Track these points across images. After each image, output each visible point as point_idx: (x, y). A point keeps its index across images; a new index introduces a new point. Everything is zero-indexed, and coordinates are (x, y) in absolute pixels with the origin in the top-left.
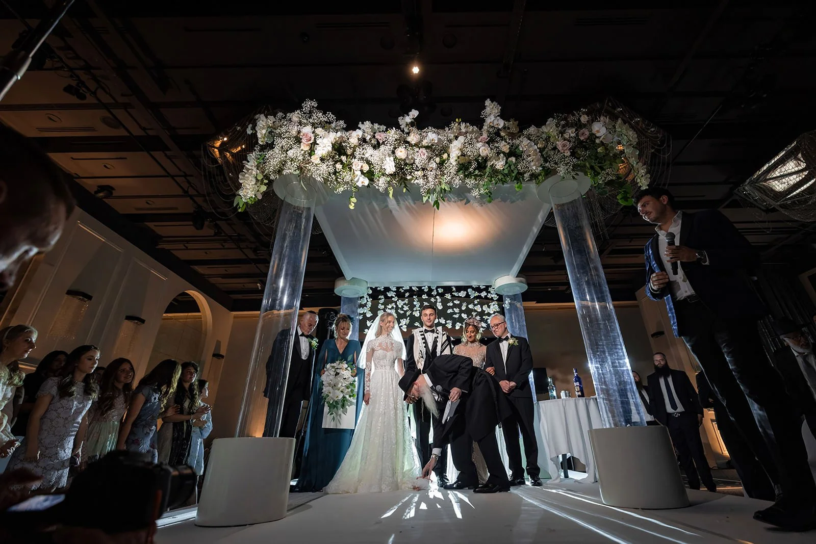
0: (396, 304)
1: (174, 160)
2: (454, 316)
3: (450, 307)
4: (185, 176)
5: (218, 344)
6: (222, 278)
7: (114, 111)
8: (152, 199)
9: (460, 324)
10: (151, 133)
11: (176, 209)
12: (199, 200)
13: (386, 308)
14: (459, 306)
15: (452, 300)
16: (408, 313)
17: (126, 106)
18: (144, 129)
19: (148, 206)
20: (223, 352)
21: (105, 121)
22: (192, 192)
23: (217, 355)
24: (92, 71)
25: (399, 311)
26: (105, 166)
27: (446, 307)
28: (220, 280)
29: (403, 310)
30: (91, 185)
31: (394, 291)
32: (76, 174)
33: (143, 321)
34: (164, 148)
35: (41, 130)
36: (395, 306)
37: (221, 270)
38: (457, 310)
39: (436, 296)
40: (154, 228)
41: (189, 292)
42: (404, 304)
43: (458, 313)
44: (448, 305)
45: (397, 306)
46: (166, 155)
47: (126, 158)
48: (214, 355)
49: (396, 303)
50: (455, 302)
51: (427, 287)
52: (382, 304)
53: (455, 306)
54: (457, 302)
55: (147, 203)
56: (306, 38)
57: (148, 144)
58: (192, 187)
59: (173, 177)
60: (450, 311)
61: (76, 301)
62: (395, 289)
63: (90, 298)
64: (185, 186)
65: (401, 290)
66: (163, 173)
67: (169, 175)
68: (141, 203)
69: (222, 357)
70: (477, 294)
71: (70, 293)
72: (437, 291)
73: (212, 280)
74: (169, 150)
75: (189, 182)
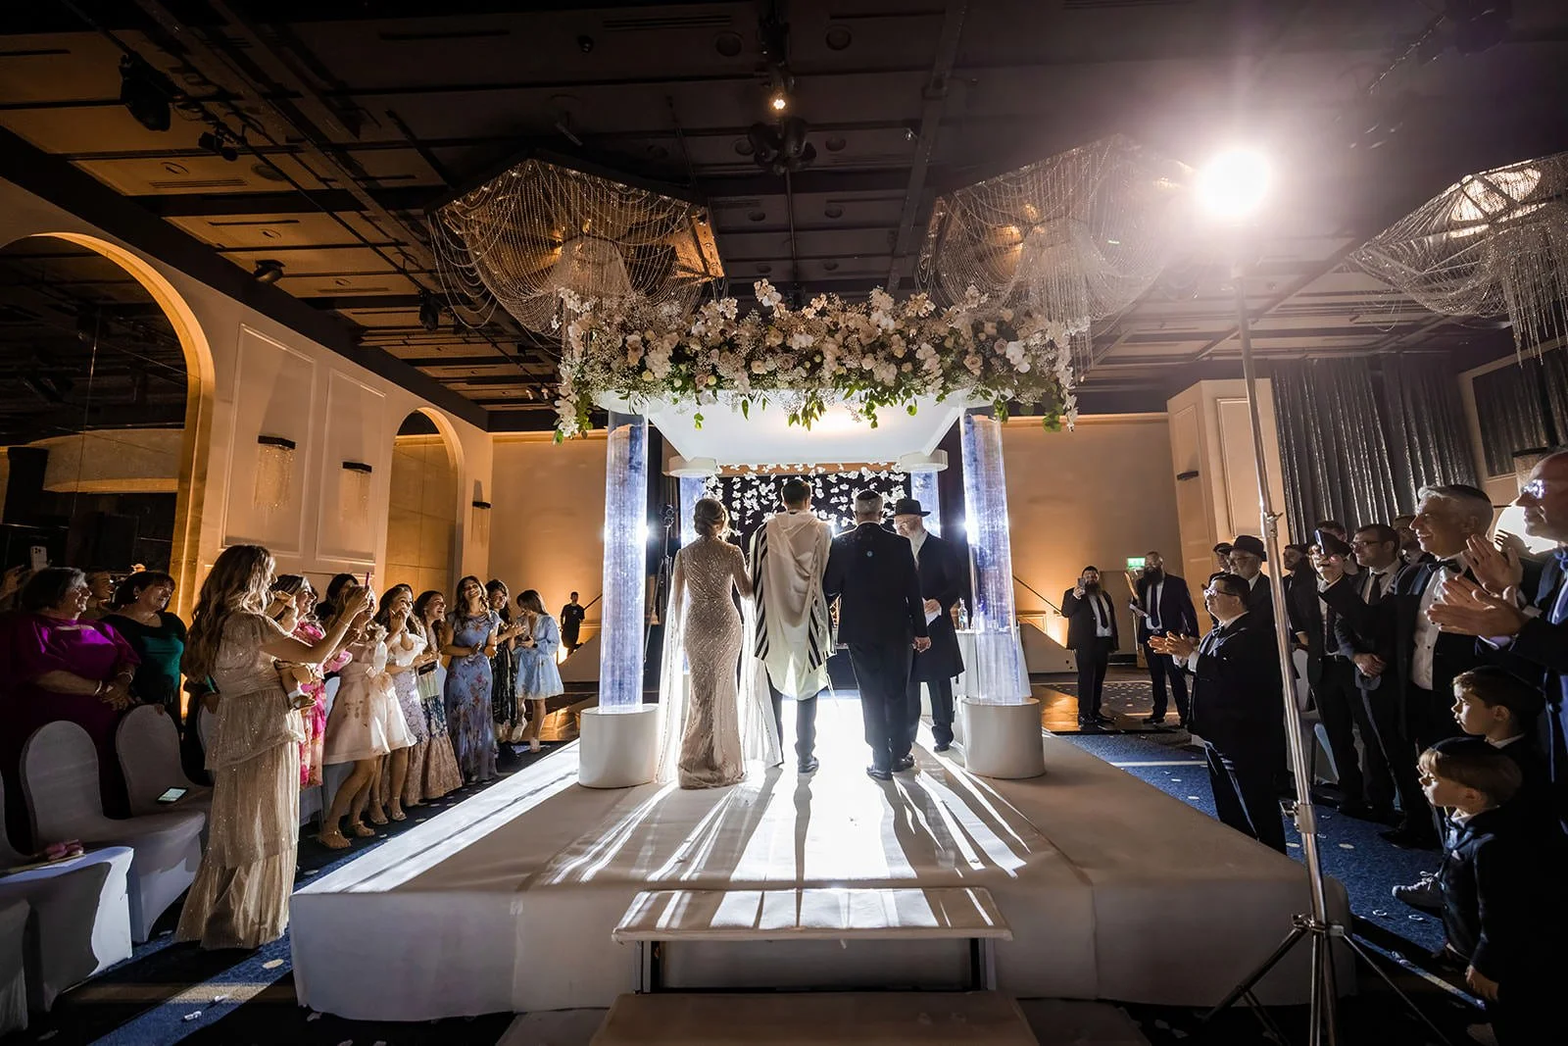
0: (757, 490)
1: (376, 223)
2: (840, 508)
3: (833, 495)
4: (397, 244)
5: (478, 485)
6: (469, 383)
7: (271, 157)
8: (344, 277)
9: (848, 520)
10: (335, 186)
11: (386, 289)
12: (422, 278)
13: (744, 497)
14: (848, 493)
15: (837, 485)
16: (775, 505)
17: (292, 150)
18: (324, 181)
19: (338, 287)
20: (486, 499)
21: (257, 170)
22: (409, 267)
23: (479, 504)
24: (233, 102)
25: (763, 500)
26: (265, 233)
27: (828, 495)
28: (464, 386)
29: (768, 500)
30: (247, 261)
31: (755, 472)
32: (219, 244)
33: (368, 469)
34: (359, 207)
35: (156, 185)
36: (756, 494)
37: (464, 372)
38: (844, 499)
39: (815, 478)
40: (352, 317)
41: (422, 410)
42: (770, 491)
43: (846, 504)
44: (832, 491)
45: (759, 493)
46: (364, 217)
47: (297, 222)
48: (476, 504)
49: (757, 487)
50: (841, 487)
51: (801, 465)
52: (738, 491)
53: (842, 493)
54: (844, 487)
55: (338, 282)
56: (587, 45)
57: (329, 202)
58: (408, 259)
59: (374, 246)
60: (834, 500)
61: (275, 452)
62: (755, 468)
63: (292, 445)
64: (399, 260)
65: (764, 469)
66: (357, 241)
67: (365, 244)
68: (329, 283)
69: (488, 506)
70: (873, 475)
71: (263, 440)
72: (816, 471)
73: (451, 386)
74: (366, 209)
75: (403, 254)
